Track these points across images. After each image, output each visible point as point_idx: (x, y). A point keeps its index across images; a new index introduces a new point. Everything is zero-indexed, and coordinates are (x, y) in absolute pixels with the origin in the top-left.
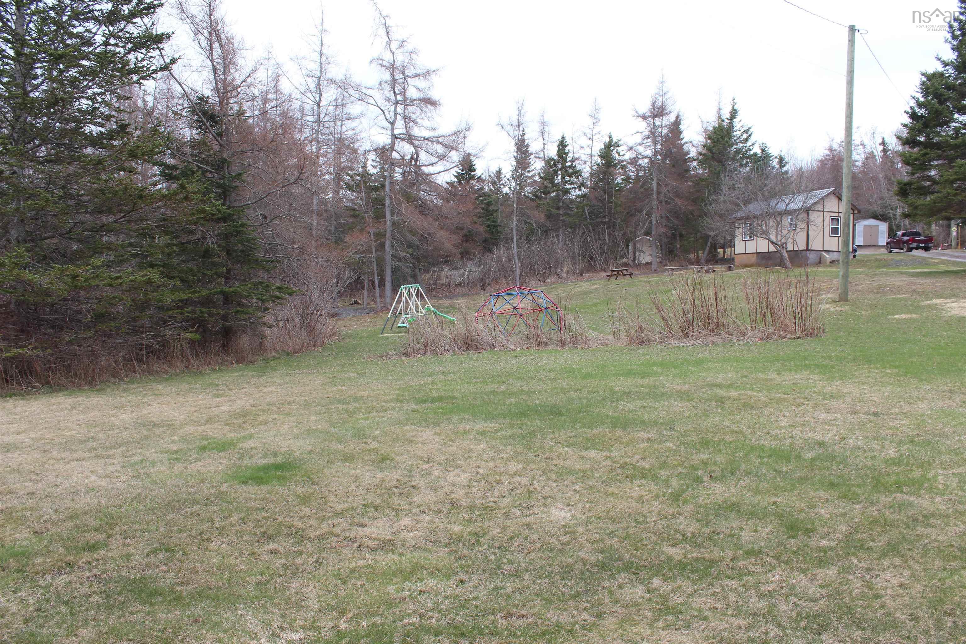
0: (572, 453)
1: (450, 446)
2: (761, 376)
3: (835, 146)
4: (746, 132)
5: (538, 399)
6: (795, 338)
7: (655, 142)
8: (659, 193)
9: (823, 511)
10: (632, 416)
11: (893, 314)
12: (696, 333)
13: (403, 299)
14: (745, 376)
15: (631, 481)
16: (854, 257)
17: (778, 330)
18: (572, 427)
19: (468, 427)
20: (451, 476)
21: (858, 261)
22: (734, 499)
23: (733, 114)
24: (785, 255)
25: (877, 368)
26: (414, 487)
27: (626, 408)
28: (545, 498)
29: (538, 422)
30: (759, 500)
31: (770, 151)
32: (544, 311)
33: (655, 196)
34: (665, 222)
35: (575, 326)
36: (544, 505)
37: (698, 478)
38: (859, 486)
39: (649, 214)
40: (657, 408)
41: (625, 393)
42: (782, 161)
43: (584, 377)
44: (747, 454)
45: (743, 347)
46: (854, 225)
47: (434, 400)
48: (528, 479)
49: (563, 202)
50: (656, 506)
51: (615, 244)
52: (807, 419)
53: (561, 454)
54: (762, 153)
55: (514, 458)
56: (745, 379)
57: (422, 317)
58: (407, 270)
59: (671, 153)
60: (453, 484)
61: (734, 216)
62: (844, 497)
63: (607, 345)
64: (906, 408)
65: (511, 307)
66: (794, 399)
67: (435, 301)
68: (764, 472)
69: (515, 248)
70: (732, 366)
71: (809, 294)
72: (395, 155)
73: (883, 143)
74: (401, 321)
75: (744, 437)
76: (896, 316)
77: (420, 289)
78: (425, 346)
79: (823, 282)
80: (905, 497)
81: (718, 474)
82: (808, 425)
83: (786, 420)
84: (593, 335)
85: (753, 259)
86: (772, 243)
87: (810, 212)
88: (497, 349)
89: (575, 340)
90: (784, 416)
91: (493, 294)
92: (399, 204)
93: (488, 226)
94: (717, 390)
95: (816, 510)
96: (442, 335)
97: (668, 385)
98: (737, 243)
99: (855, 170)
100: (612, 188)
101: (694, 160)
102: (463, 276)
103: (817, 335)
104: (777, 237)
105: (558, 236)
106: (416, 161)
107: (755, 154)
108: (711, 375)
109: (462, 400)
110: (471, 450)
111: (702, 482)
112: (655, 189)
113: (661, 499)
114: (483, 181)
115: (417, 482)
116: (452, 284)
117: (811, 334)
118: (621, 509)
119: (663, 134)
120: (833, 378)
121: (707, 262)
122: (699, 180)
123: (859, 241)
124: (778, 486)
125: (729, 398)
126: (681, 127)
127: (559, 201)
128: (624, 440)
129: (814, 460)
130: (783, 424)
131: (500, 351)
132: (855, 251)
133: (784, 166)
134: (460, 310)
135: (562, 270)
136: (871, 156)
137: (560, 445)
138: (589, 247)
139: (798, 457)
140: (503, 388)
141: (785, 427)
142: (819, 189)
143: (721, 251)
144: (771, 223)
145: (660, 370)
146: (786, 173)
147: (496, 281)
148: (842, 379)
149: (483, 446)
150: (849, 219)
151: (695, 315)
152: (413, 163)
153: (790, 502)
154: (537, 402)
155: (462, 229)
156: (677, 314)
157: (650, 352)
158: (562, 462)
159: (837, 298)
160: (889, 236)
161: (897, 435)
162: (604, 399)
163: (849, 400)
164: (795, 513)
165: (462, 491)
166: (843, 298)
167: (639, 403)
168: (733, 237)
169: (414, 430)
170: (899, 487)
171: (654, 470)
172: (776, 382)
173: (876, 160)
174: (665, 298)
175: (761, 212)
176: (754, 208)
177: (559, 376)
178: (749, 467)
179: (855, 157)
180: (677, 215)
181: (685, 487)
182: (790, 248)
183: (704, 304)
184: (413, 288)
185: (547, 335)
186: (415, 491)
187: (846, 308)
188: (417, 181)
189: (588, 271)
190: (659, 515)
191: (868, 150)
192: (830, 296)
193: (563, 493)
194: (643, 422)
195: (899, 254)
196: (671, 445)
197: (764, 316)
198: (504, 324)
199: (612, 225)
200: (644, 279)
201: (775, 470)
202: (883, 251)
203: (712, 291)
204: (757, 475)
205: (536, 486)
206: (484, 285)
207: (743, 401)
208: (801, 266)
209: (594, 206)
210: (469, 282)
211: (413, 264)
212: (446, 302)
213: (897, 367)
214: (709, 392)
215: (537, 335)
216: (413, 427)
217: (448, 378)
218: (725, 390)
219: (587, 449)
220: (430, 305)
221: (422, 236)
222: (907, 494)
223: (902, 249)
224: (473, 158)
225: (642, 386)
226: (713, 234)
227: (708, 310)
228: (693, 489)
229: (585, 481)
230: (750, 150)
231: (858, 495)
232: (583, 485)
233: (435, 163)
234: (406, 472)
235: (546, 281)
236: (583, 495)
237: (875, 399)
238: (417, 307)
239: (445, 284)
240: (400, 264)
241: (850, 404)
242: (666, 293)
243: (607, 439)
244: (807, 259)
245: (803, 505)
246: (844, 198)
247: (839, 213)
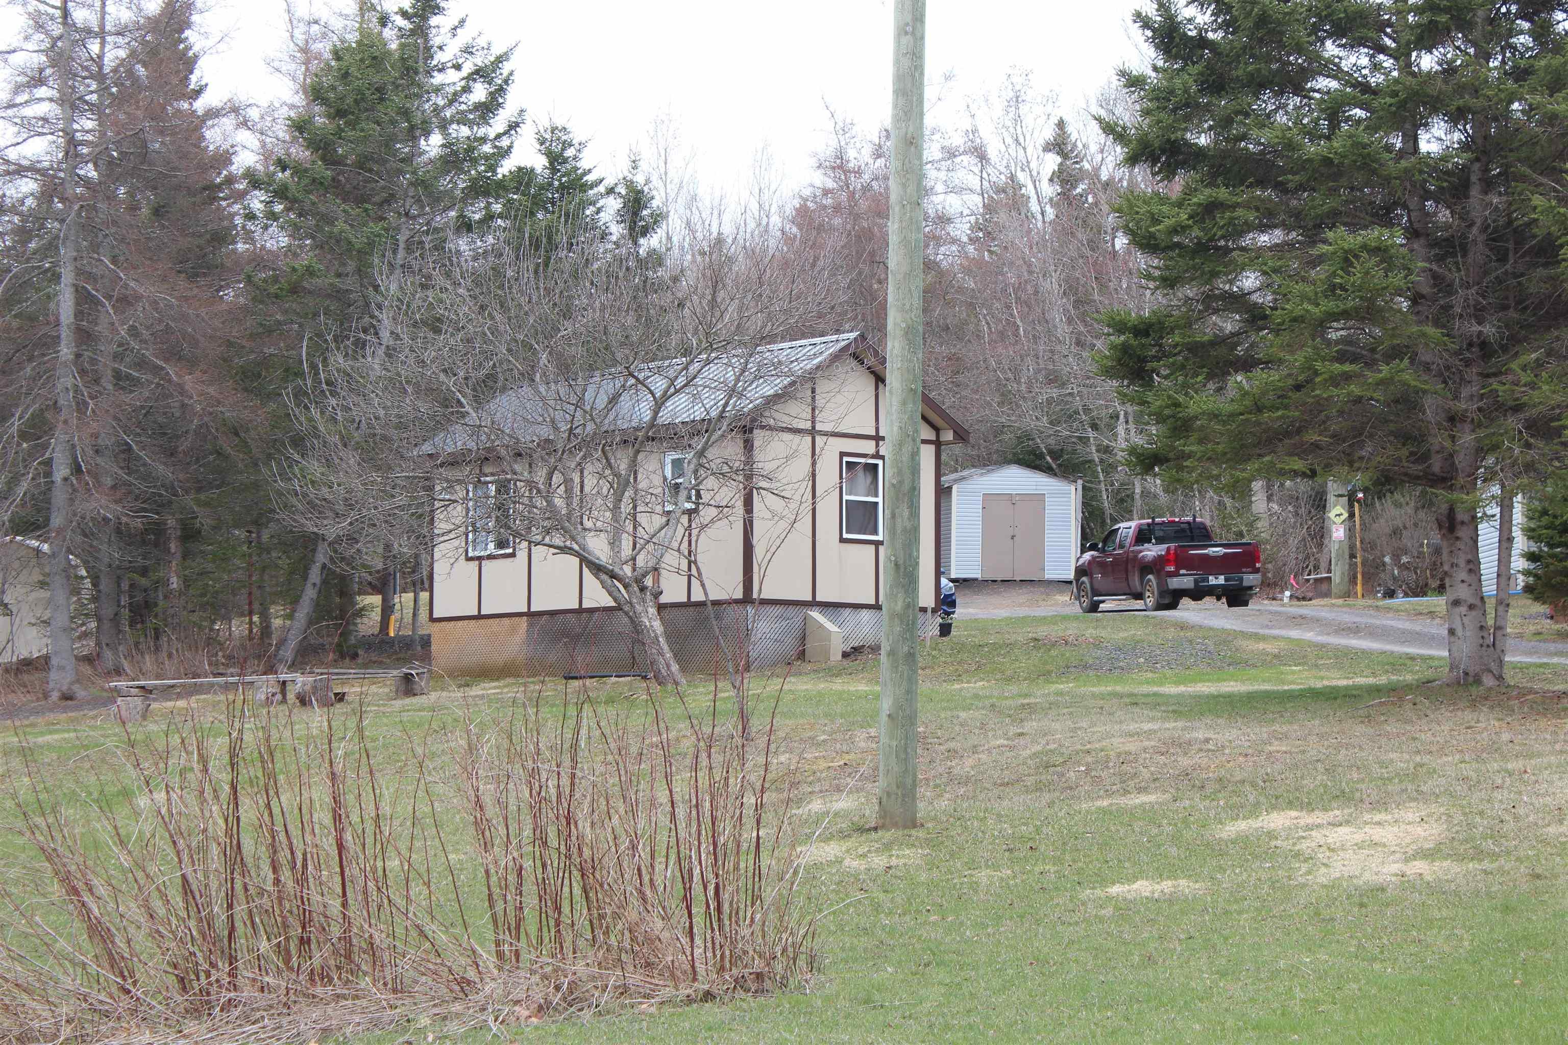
4: (484, 72)
6: (690, 1000)
7: (70, 102)
8: (86, 336)
11: (1104, 882)
12: (247, 991)
16: (945, 630)
17: (620, 962)
21: (961, 647)
24: (653, 623)
31: (584, 164)
33: (66, 351)
34: (111, 469)
39: (36, 432)
46: (942, 493)
54: (553, 170)
59: (144, 154)
61: (429, 447)
71: (750, 800)
73: (1060, 143)
76: (1115, 890)
79: (813, 741)
85: (516, 642)
86: (597, 569)
87: (759, 436)
98: (440, 568)
99: (945, 255)
103: (784, 983)
104: (614, 543)
107: (523, 176)
112: (67, 318)
117: (759, 976)
119: (109, 65)
121: (306, 655)
123: (964, 562)
132: (946, 603)
133: (645, 231)
136: (1008, 200)
142: (793, 334)
143: (369, 603)
144: (590, 482)
146: (656, 259)
150: (915, 471)
151: (240, 909)
156: (157, 905)
159: (871, 813)
160: (1087, 541)
166: (897, 814)
168: (427, 543)
173: (1031, 215)
174: (103, 829)
175: (545, 432)
176: (517, 412)
179: (941, 201)
180: (167, 437)
182: (674, 591)
183: (284, 855)
187: (909, 856)
191: (999, 168)
192: (843, 803)
195: (1127, 620)
197: (551, 903)
202: (1065, 602)
203: (320, 794)
208: (715, 672)
223: (1139, 596)
227: (302, 881)
230: (501, 152)
242: (105, 804)
244: (743, 637)
246: (893, 378)
247: (878, 438)
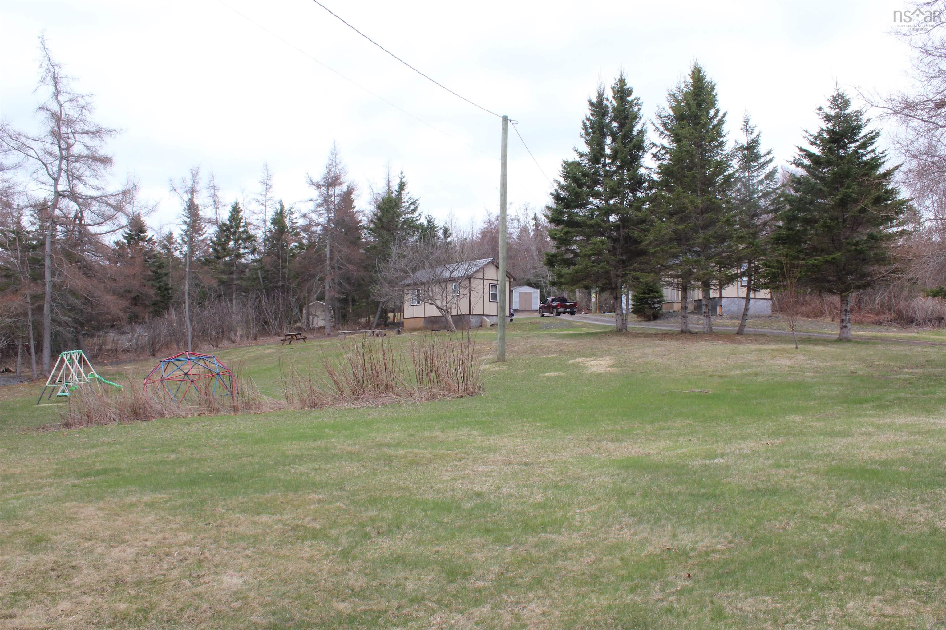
0: (243, 519)
1: (115, 520)
2: (427, 434)
3: (493, 219)
4: (413, 203)
5: (209, 467)
6: (458, 397)
7: (328, 210)
8: (331, 259)
9: (479, 556)
10: (304, 478)
11: (544, 373)
12: (367, 395)
13: (64, 366)
14: (412, 435)
15: (302, 543)
16: (511, 320)
17: (443, 390)
18: (244, 493)
19: (134, 499)
20: (116, 552)
21: (515, 324)
22: (399, 551)
23: (402, 186)
24: (450, 319)
25: (529, 422)
26: (74, 567)
27: (298, 471)
28: (216, 566)
29: (209, 489)
30: (422, 551)
31: (435, 223)
32: (216, 376)
33: (328, 262)
34: (337, 287)
35: (247, 391)
36: (216, 573)
37: (367, 535)
38: (510, 530)
39: (322, 279)
40: (328, 470)
41: (297, 456)
42: (446, 231)
43: (256, 442)
44: (412, 509)
45: (411, 407)
46: (511, 292)
47: (98, 473)
48: (198, 548)
49: (237, 267)
50: (327, 564)
51: (289, 309)
52: (467, 472)
53: (232, 520)
54: (428, 224)
55: (185, 527)
56: (412, 438)
57: (85, 384)
58: (69, 336)
59: (343, 221)
60: (118, 561)
61: (403, 282)
62: (497, 540)
63: (280, 409)
64: (552, 457)
65: (182, 373)
66: (456, 454)
67: (101, 369)
68: (427, 524)
69: (187, 312)
70: (399, 425)
71: (470, 356)
72: (57, 212)
73: (535, 218)
74: (61, 389)
75: (410, 491)
76: (546, 374)
77: (83, 355)
78: (88, 416)
79: (483, 344)
80: (549, 536)
81: (385, 528)
82: (468, 478)
83: (448, 474)
84: (265, 399)
85: (421, 323)
86: (438, 308)
87: (472, 279)
88: (167, 416)
89: (248, 405)
90: (447, 470)
91: (163, 360)
92: (60, 264)
93: (159, 288)
94: (386, 450)
95: (473, 555)
96: (107, 404)
97: (339, 447)
98: (406, 308)
99: (511, 241)
100: (286, 253)
101: (365, 228)
102: (131, 341)
103: (477, 394)
104: (442, 302)
105: (231, 300)
106: (81, 220)
107: (422, 225)
108: (381, 435)
109: (129, 471)
110: (138, 523)
111: (370, 538)
112: (328, 255)
113: (331, 557)
114: (154, 243)
115: (78, 562)
116: (118, 349)
117: (472, 392)
118: (292, 571)
119: (336, 202)
120: (491, 432)
121: (378, 326)
122: (370, 249)
123: (516, 306)
124: (440, 536)
125: (397, 456)
126: (352, 196)
127: (233, 266)
128: (295, 503)
129: (472, 509)
130: (445, 478)
131: (170, 418)
132: (511, 315)
133: (448, 237)
134: (127, 377)
135: (235, 334)
136: (524, 230)
137: (231, 512)
138: (263, 312)
139: (458, 508)
140: (173, 456)
141: (447, 481)
142: (479, 258)
143: (391, 315)
144: (437, 290)
145: (331, 432)
146: (450, 243)
147: (167, 345)
148: (498, 434)
149: (152, 518)
150: (505, 287)
151: (365, 379)
152: (77, 222)
153: (450, 550)
154: (209, 469)
155: (130, 292)
156: (348, 377)
157: (322, 415)
158: (233, 529)
159: (496, 359)
160: (541, 302)
161: (543, 482)
162: (277, 463)
163: (504, 452)
164: (454, 560)
165: (129, 566)
166: (501, 359)
167: (311, 465)
168: (402, 302)
169: (75, 506)
170: (544, 528)
171: (325, 530)
172: (440, 439)
173: (529, 233)
174: (337, 362)
175: (427, 279)
176: (421, 275)
177: (231, 442)
178: (413, 520)
179: (510, 230)
180: (349, 280)
181: (354, 544)
182: (454, 312)
183: (373, 368)
184: (75, 354)
185: (220, 402)
186: (75, 571)
187: (504, 368)
188: (82, 241)
189: (262, 335)
190: (329, 573)
191: (522, 223)
192: (490, 357)
193: (234, 559)
194: (314, 484)
195: (550, 318)
196: (341, 505)
197: (429, 377)
198: (175, 391)
199: (285, 290)
200: (316, 343)
201: (438, 522)
202: (537, 315)
203: (381, 355)
204: (421, 528)
205: (207, 554)
206: (154, 351)
207: (409, 459)
208: (462, 329)
209: (267, 271)
210: (138, 347)
211: (76, 328)
212: (111, 369)
213: (546, 420)
214: (378, 452)
215: (209, 402)
216: (74, 503)
217: (113, 449)
218: (393, 448)
219: (259, 514)
220: (94, 372)
221: (86, 298)
222: (550, 533)
223: (552, 313)
224: (143, 219)
225: (314, 449)
226: (384, 300)
227: (377, 372)
228: (362, 545)
229: (257, 546)
230: (417, 220)
231: (509, 538)
232: (255, 550)
233: (102, 223)
234: (65, 552)
235: (220, 346)
236: (254, 560)
237: (527, 450)
238: (79, 374)
239: (112, 350)
240: (60, 329)
241: (505, 456)
242: (337, 357)
243: (278, 502)
244: (469, 322)
245: (461, 551)
246: (500, 268)
247: (497, 280)
